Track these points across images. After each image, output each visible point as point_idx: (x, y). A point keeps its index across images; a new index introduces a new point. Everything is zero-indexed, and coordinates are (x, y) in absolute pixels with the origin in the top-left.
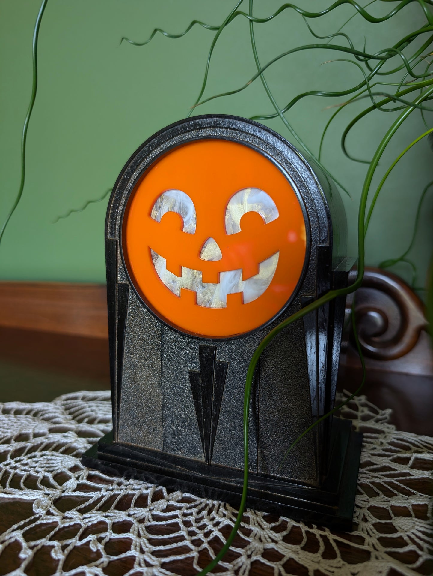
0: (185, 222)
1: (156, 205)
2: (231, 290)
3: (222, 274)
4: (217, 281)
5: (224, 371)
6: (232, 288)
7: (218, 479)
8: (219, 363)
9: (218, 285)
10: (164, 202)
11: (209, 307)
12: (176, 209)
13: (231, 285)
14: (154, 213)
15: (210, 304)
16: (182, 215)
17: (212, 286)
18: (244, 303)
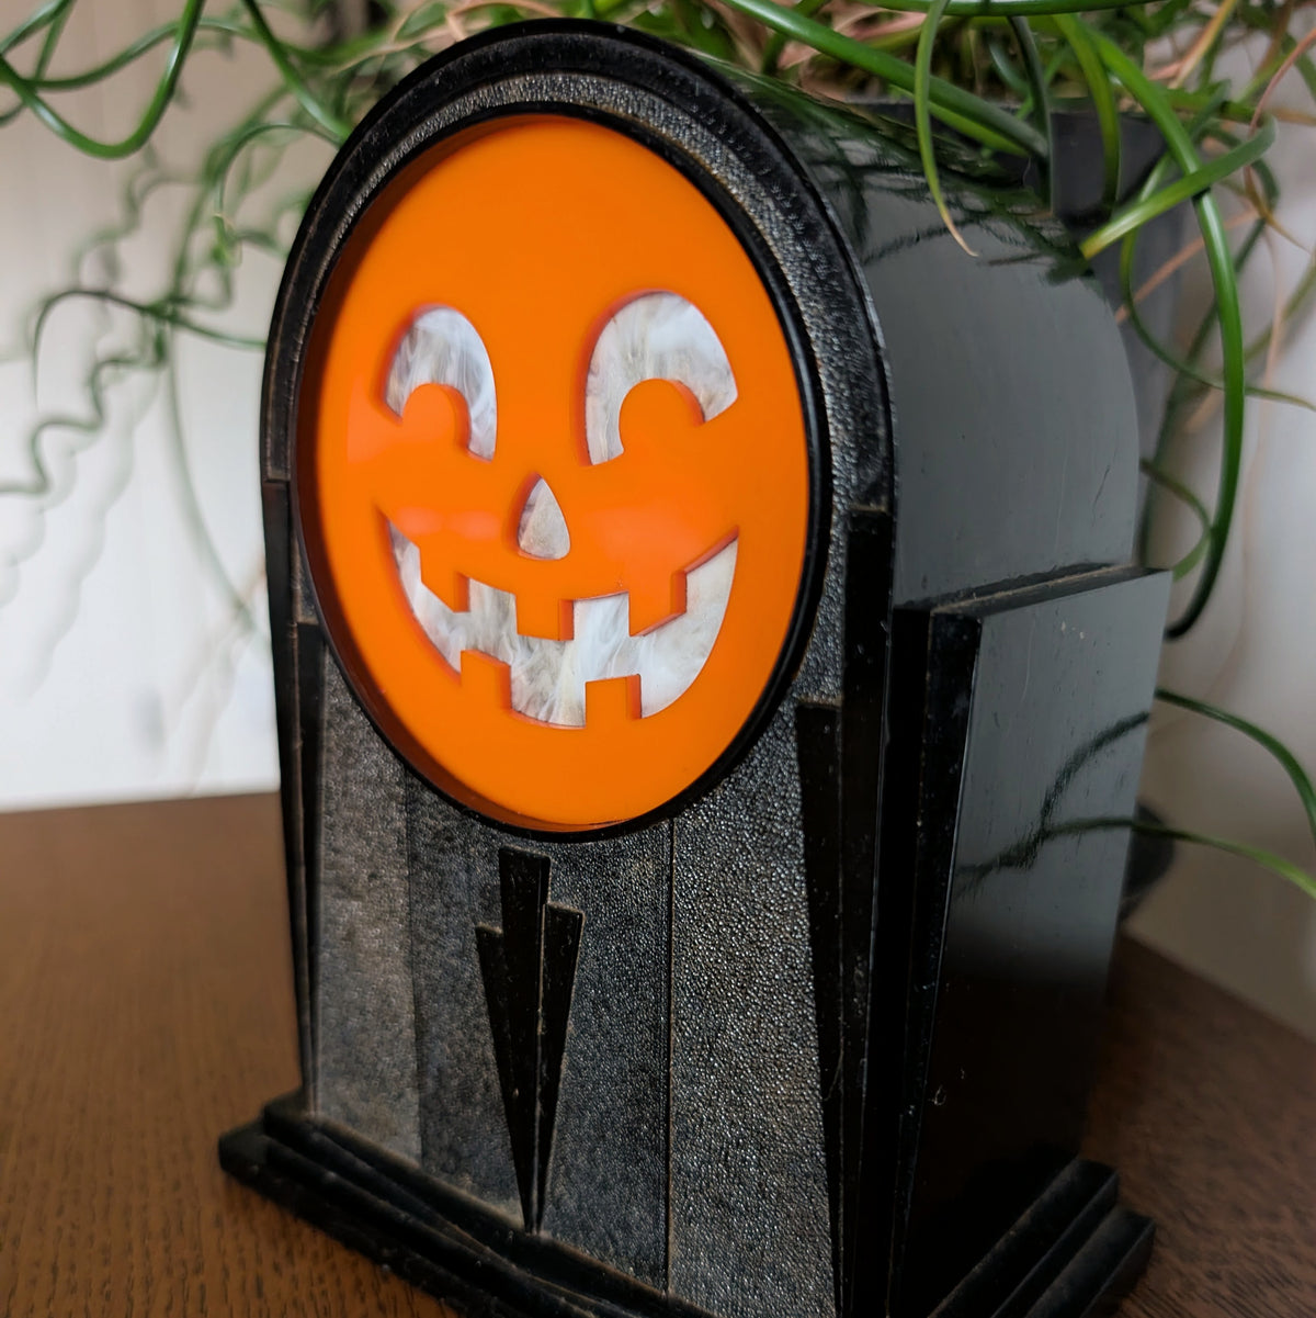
0: (477, 420)
1: (398, 363)
2: (606, 666)
3: (580, 609)
4: (566, 633)
5: (567, 941)
6: (610, 659)
7: (550, 1289)
8: (553, 912)
9: (570, 646)
10: (419, 349)
11: (546, 722)
12: (451, 377)
13: (606, 649)
14: (394, 385)
15: (550, 711)
16: (466, 396)
17: (550, 646)
18: (643, 716)
